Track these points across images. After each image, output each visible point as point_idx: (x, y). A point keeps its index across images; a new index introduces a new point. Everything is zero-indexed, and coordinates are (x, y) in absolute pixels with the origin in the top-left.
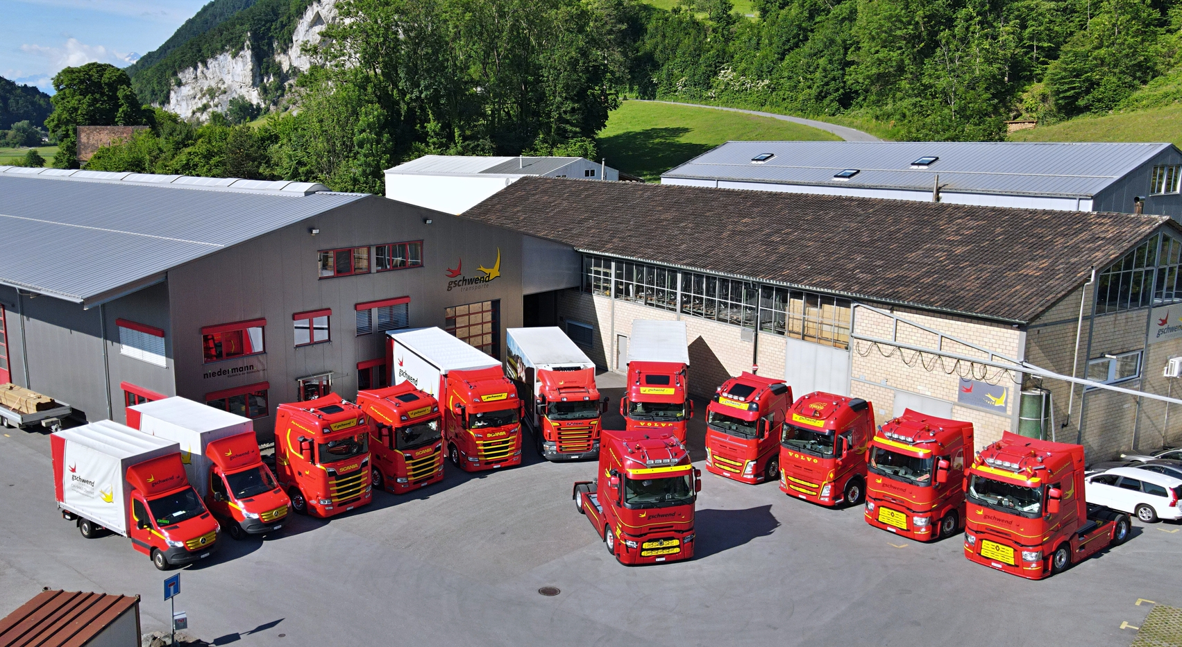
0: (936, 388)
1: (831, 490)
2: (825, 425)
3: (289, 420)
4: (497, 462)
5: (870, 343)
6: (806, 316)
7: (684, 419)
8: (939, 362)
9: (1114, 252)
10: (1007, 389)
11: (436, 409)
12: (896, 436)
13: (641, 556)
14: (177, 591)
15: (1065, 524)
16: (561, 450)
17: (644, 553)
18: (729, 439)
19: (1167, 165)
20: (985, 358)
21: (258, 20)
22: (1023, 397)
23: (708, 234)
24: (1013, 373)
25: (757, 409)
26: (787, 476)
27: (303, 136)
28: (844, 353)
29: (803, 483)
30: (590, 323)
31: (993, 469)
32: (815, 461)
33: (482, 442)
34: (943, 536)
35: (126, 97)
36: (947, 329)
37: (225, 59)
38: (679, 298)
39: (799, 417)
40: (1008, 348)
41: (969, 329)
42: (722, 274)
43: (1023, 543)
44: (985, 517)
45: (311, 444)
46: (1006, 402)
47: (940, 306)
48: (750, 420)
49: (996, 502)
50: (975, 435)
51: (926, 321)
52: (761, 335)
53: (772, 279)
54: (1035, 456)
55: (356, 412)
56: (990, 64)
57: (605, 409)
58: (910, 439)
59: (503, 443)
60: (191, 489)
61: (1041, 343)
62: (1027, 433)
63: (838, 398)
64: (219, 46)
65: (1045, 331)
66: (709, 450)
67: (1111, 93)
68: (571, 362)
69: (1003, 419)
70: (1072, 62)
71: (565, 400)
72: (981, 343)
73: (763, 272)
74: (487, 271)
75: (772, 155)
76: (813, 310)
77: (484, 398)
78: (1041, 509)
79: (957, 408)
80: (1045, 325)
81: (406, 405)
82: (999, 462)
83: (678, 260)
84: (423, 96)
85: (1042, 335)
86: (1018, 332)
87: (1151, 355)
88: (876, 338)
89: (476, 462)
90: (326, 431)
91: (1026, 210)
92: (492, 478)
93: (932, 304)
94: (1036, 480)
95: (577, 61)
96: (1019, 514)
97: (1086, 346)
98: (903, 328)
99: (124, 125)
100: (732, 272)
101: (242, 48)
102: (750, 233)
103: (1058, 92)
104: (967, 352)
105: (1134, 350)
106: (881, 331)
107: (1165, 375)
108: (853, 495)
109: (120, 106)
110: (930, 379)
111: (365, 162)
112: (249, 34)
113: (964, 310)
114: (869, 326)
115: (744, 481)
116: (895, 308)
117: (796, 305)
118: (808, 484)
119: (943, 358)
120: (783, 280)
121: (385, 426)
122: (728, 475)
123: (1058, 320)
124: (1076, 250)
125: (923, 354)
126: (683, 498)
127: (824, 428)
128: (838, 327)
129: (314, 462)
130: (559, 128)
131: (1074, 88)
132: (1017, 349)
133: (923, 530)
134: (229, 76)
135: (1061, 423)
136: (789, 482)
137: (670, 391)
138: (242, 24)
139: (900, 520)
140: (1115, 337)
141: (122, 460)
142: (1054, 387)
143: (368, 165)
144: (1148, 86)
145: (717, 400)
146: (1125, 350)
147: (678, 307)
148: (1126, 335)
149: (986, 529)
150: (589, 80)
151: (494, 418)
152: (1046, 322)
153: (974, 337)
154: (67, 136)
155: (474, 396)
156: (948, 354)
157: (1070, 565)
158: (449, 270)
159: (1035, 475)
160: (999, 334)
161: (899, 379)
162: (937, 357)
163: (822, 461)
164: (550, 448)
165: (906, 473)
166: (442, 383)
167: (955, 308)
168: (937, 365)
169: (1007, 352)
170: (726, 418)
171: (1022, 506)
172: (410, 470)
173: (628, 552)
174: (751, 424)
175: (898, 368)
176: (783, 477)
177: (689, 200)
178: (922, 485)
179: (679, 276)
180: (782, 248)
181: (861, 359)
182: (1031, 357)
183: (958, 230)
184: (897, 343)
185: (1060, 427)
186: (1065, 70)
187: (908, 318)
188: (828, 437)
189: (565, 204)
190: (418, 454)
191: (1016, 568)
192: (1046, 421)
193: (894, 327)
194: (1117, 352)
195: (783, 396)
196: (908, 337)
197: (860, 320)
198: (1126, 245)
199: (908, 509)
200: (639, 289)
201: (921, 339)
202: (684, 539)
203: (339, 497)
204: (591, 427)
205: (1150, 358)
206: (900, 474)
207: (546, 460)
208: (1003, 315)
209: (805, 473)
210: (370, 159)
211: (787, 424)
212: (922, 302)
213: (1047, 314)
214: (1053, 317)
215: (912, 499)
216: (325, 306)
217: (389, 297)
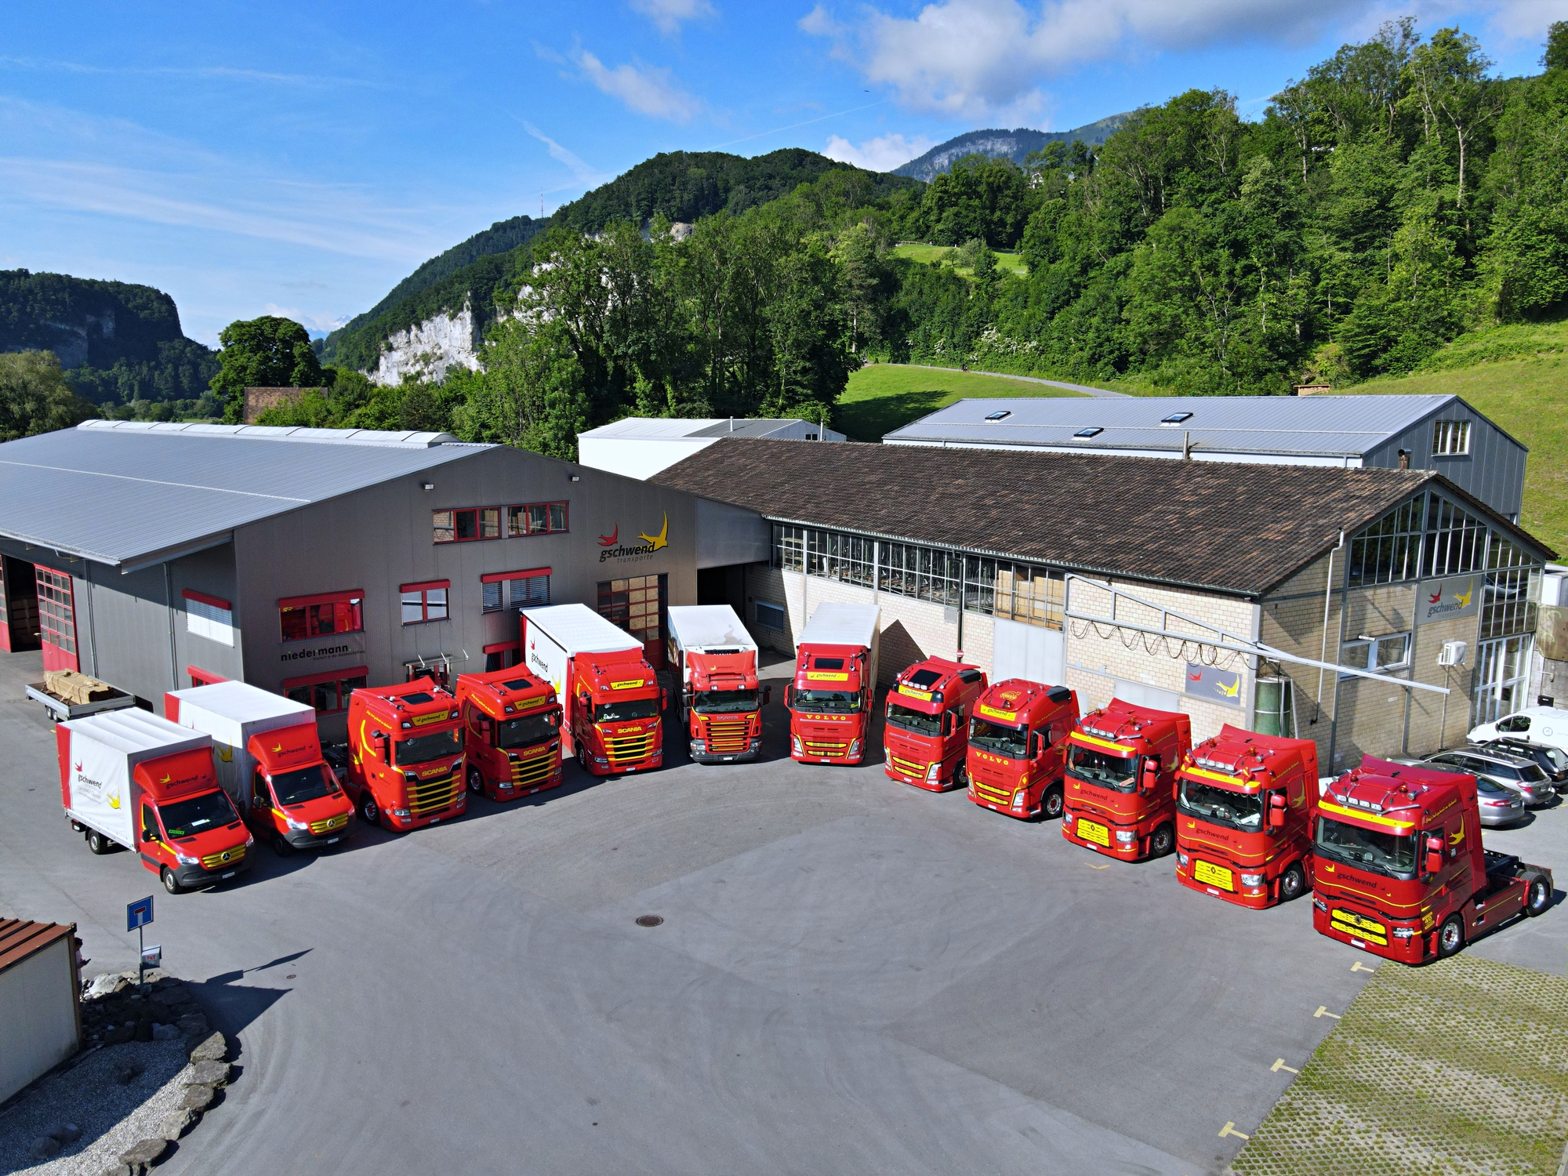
0: (1160, 675)
1: (1025, 799)
2: (1017, 718)
3: (365, 709)
4: (631, 764)
5: (1086, 622)
6: (1016, 591)
7: (860, 710)
8: (1163, 644)
9: (1369, 512)
10: (1240, 676)
11: (552, 700)
14: (148, 918)
16: (711, 750)
18: (910, 736)
19: (1452, 421)
20: (1214, 639)
21: (479, 278)
22: (1258, 685)
23: (913, 498)
24: (1247, 656)
25: (942, 700)
26: (975, 781)
27: (488, 395)
28: (1054, 636)
29: (992, 789)
30: (778, 603)
31: (1204, 771)
32: (1006, 763)
33: (611, 739)
34: (1154, 855)
35: (303, 355)
36: (1170, 602)
37: (442, 321)
38: (876, 572)
39: (987, 708)
40: (1240, 626)
41: (1196, 603)
42: (921, 542)
43: (1242, 864)
44: (1198, 831)
45: (387, 741)
46: (1239, 692)
47: (1164, 576)
48: (934, 713)
49: (1209, 813)
50: (1192, 733)
51: (1146, 594)
52: (967, 614)
53: (977, 547)
54: (1255, 754)
55: (448, 703)
56: (1278, 321)
57: (766, 699)
58: (1112, 735)
59: (639, 740)
60: (221, 792)
61: (1281, 621)
62: (1263, 730)
63: (1036, 686)
64: (435, 306)
65: (1285, 605)
66: (887, 751)
67: (1410, 351)
68: (731, 645)
69: (1236, 712)
70: (1366, 316)
71: (715, 688)
72: (1208, 619)
73: (966, 539)
74: (651, 539)
75: (1009, 413)
76: (1024, 585)
77: (614, 685)
78: (1261, 821)
79: (1185, 699)
80: (1285, 598)
81: (513, 694)
82: (1212, 763)
83: (875, 527)
84: (630, 351)
85: (1282, 610)
86: (1250, 606)
87: (1421, 637)
88: (1093, 616)
89: (604, 764)
90: (407, 725)
91: (1276, 466)
92: (623, 782)
93: (1153, 573)
94: (1255, 784)
95: (809, 313)
96: (1236, 828)
97: (1338, 625)
98: (1122, 603)
99: (300, 386)
100: (933, 539)
101: (461, 309)
102: (961, 496)
103: (1350, 351)
104: (1194, 632)
105: (1401, 632)
106: (1099, 608)
107: (1440, 663)
108: (1053, 805)
109: (296, 365)
110: (1154, 665)
111: (557, 424)
112: (469, 294)
113: (1191, 580)
114: (1085, 601)
115: (928, 788)
116: (1113, 579)
117: (1006, 577)
118: (998, 791)
119: (1168, 639)
120: (989, 549)
121: (487, 718)
122: (910, 781)
123: (1300, 592)
124: (1326, 510)
125: (1146, 634)
127: (1016, 722)
128: (1051, 603)
129: (389, 764)
130: (787, 391)
131: (1369, 346)
132: (1250, 627)
133: (1128, 846)
134: (446, 341)
135: (1308, 718)
136: (978, 789)
137: (842, 677)
138: (461, 283)
139: (1099, 834)
141: (130, 756)
142: (1300, 674)
143: (561, 428)
144: (1451, 345)
145: (896, 690)
146: (1389, 631)
147: (876, 583)
149: (1201, 846)
151: (628, 709)
152: (1285, 594)
153: (1202, 614)
154: (234, 398)
155: (602, 683)
156: (1173, 635)
158: (602, 537)
159: (1252, 779)
160: (1230, 609)
161: (1120, 665)
162: (1160, 638)
163: (1013, 762)
164: (698, 747)
165: (1107, 777)
166: (569, 667)
167: (1179, 578)
168: (1161, 648)
169: (1239, 630)
170: (909, 712)
171: (1240, 817)
172: (515, 773)
174: (935, 718)
175: (1117, 652)
176: (971, 784)
177: (900, 461)
178: (1126, 791)
179: (876, 545)
180: (994, 513)
181: (1077, 642)
182: (1266, 637)
183: (1196, 489)
184: (1117, 622)
185: (1308, 723)
186: (1359, 326)
187: (1127, 592)
188: (1020, 733)
189: (763, 466)
190: (526, 753)
191: (1236, 894)
192: (1287, 716)
193: (1112, 602)
194: (1380, 633)
195: (975, 685)
196: (1129, 614)
197: (1076, 595)
198: (1384, 504)
199: (1111, 821)
200: (833, 563)
201: (1143, 617)
203: (420, 807)
204: (748, 723)
205: (1422, 642)
206: (1101, 778)
207: (692, 761)
208: (1232, 586)
209: (996, 778)
210: (563, 421)
211: (975, 718)
212: (1142, 571)
213: (1286, 585)
214: (1294, 588)
215: (1115, 809)
216: (442, 577)
217: (525, 567)
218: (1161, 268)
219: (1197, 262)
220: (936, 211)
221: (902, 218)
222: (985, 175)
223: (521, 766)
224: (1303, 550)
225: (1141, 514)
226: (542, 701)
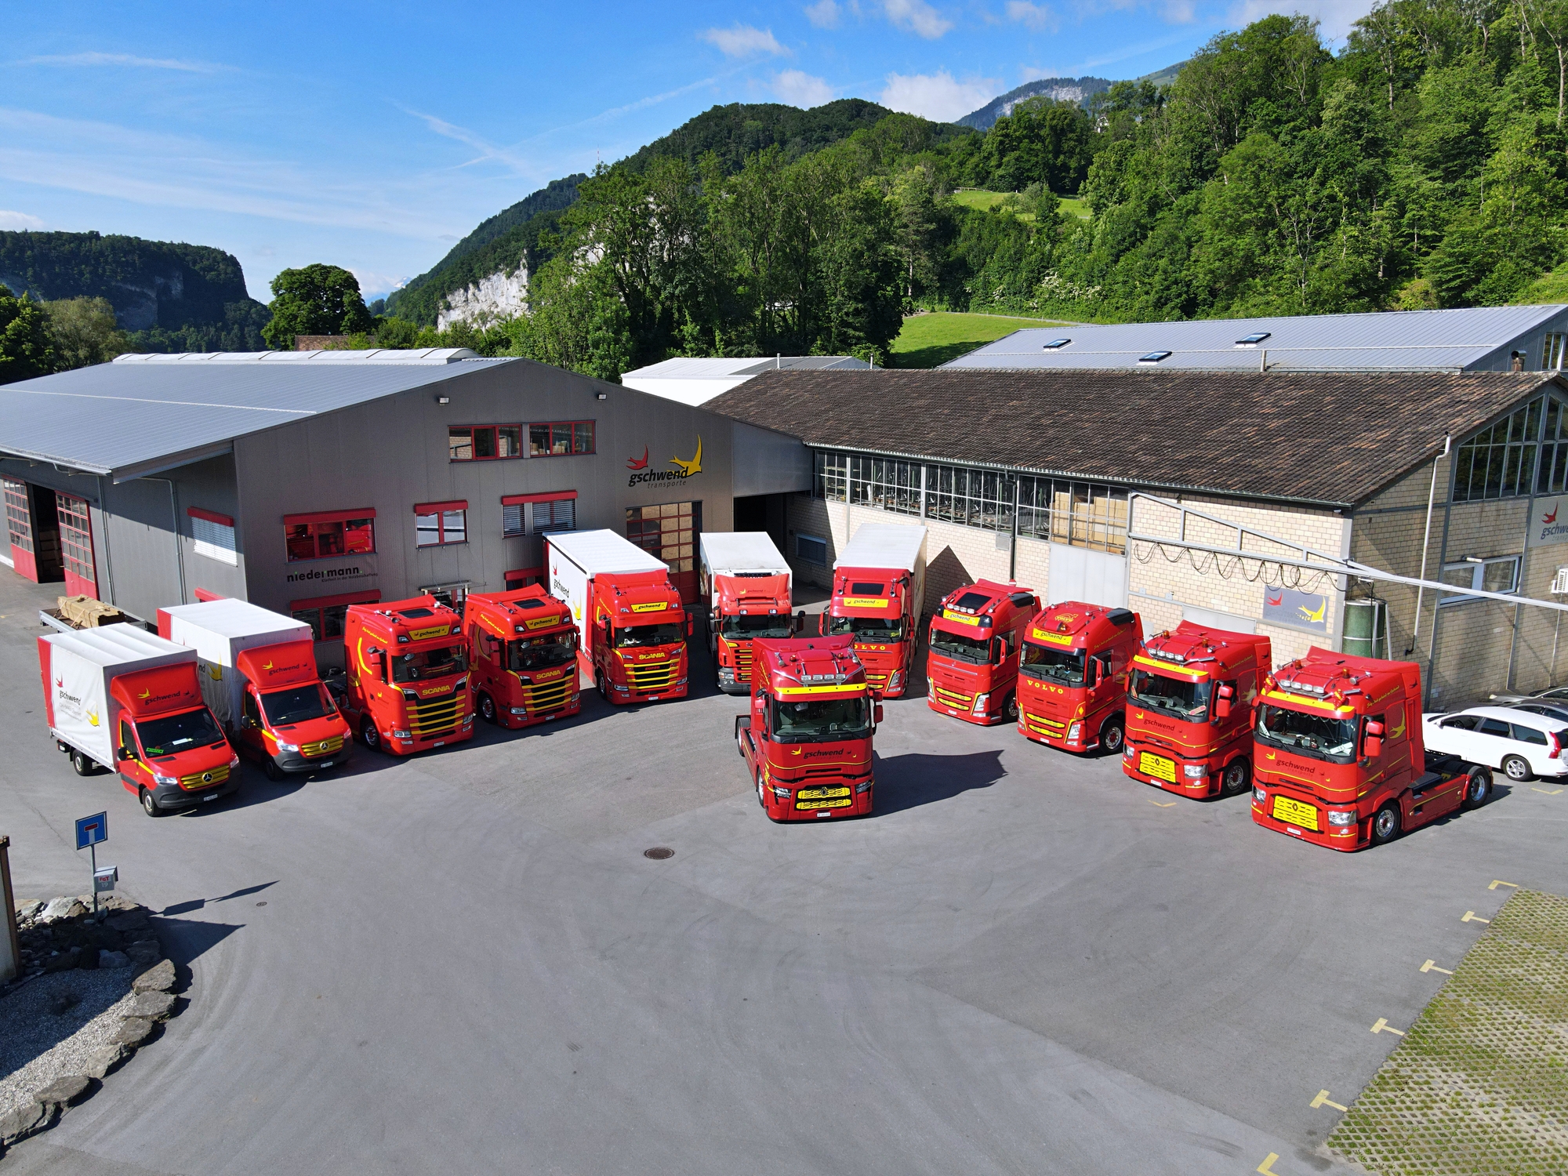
0: (1234, 600)
1: (1080, 731)
2: (1074, 641)
3: (361, 626)
4: (654, 692)
5: (1151, 544)
6: (1075, 514)
7: (901, 639)
8: (1239, 565)
9: (1478, 417)
10: (1327, 599)
11: (567, 619)
12: (1161, 654)
13: (796, 809)
14: (103, 837)
15: (1391, 775)
16: (740, 679)
17: (799, 806)
18: (955, 665)
19: (1564, 334)
20: (1298, 558)
22: (1347, 608)
23: (964, 420)
24: (1335, 576)
25: (991, 624)
26: (1026, 713)
28: (1120, 559)
29: (1045, 721)
30: (823, 537)
31: (1288, 696)
32: (1060, 691)
33: (632, 666)
34: (1227, 793)
35: (352, 304)
36: (1248, 520)
37: (499, 279)
38: (923, 498)
39: (1040, 632)
40: (1328, 542)
41: (1277, 519)
42: (972, 463)
43: (1329, 800)
44: (1279, 763)
45: (383, 657)
46: (1325, 617)
47: (1239, 489)
48: (981, 638)
49: (1292, 742)
50: (1273, 655)
51: (1222, 512)
52: (1020, 540)
53: (1032, 466)
54: (1349, 676)
56: (1360, 255)
58: (1180, 658)
59: (662, 667)
60: (206, 711)
61: (1374, 537)
63: (1092, 607)
64: (492, 265)
65: (1379, 520)
66: (931, 681)
67: (1506, 281)
68: (762, 567)
69: (1321, 640)
70: (1458, 244)
71: (745, 612)
72: (1293, 537)
73: (1019, 459)
74: (685, 464)
75: (1070, 341)
76: (1083, 505)
77: (635, 607)
78: (1354, 751)
79: (1261, 626)
80: (1380, 511)
81: (525, 613)
82: (1297, 685)
83: (921, 451)
84: (678, 292)
85: (1376, 526)
86: (1341, 520)
87: (1533, 562)
88: (1159, 538)
89: (625, 692)
90: (404, 639)
92: (645, 713)
93: (1228, 487)
94: (1348, 709)
95: (862, 253)
96: (1324, 758)
97: (1440, 545)
98: (1193, 523)
99: (349, 334)
100: (984, 460)
101: (518, 267)
102: (1015, 417)
103: (1440, 283)
104: (1274, 551)
105: (1509, 555)
106: (1165, 528)
107: (1553, 591)
108: (1113, 739)
109: (346, 314)
110: (1228, 589)
111: (601, 365)
112: (526, 250)
113: (1270, 492)
114: (1151, 522)
115: (974, 721)
116: (1183, 496)
117: (1063, 498)
118: (1052, 723)
119: (1244, 561)
120: (1045, 468)
121: (495, 639)
122: (955, 713)
123: (1399, 505)
124: (1428, 417)
125: (1218, 556)
126: (855, 730)
127: (1072, 647)
128: (1114, 526)
129: (387, 682)
130: (840, 333)
131: (1460, 276)
132: (1339, 544)
133: (1198, 783)
134: (503, 299)
135: (1404, 648)
136: (1029, 722)
137: (882, 603)
138: (518, 241)
139: (1166, 770)
140: (1482, 534)
141: (106, 669)
142: (1394, 598)
143: (605, 369)
144: (1550, 276)
145: (941, 614)
146: (1496, 554)
147: (923, 511)
148: (1497, 533)
149: (1280, 780)
150: (879, 279)
151: (648, 634)
152: (1381, 507)
153: (1283, 530)
155: (621, 605)
156: (1250, 555)
157: (1399, 833)
158: (631, 460)
159: (1345, 702)
160: (1317, 524)
161: (1189, 591)
162: (1236, 559)
163: (1069, 691)
164: (726, 676)
165: (1175, 705)
166: (589, 589)
167: (1258, 491)
168: (1236, 570)
169: (1327, 548)
170: (954, 638)
171: (1329, 747)
172: (528, 698)
173: (777, 803)
174: (982, 644)
175: (1187, 576)
176: (1021, 716)
177: (952, 385)
178: (1197, 720)
179: (924, 470)
180: (1051, 432)
181: (1141, 567)
182: (1358, 554)
183: (1277, 401)
184: (1186, 543)
185: (1402, 654)
186: (1450, 255)
187: (1198, 509)
188: (1076, 659)
189: (806, 395)
190: (540, 676)
191: (1320, 836)
193: (1179, 526)
194: (1485, 555)
195: (1028, 608)
196: (1200, 534)
197: (1140, 515)
198: (1496, 408)
199: (1178, 754)
200: (877, 490)
201: (1216, 536)
202: (857, 786)
203: (423, 728)
205: (1532, 567)
206: (1167, 706)
207: (721, 692)
208: (1320, 497)
209: (1048, 708)
210: (607, 361)
211: (1027, 643)
212: (1216, 485)
213: (1382, 496)
214: (1391, 501)
215: (1183, 740)
216: (459, 497)
217: (548, 490)
218: (1233, 200)
219: (1274, 193)
220: (996, 156)
221: (962, 164)
222: (1048, 118)
223: (534, 690)
224: (1401, 458)
225: (1214, 428)
226: (556, 621)
